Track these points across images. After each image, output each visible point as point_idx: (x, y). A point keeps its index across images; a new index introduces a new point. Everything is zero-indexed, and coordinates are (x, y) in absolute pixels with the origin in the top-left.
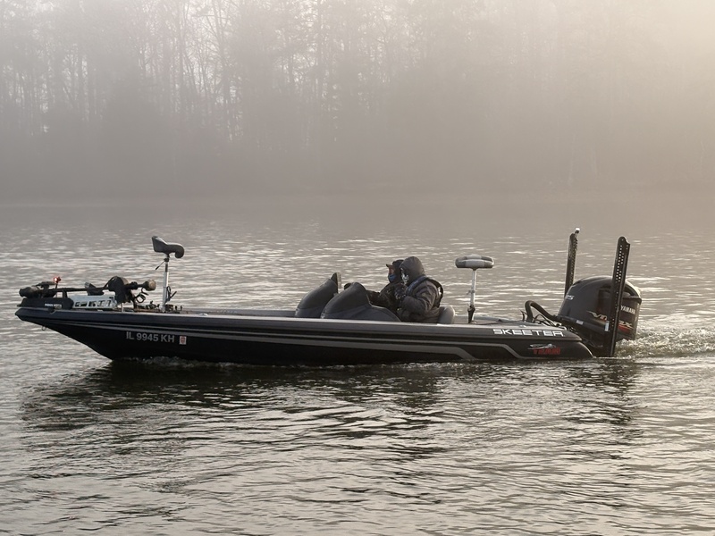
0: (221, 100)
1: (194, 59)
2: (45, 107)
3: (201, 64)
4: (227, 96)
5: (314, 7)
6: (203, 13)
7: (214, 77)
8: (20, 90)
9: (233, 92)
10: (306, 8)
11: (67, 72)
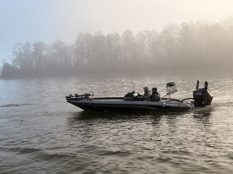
0: (150, 56)
1: (145, 50)
2: (123, 59)
3: (147, 51)
4: (151, 56)
5: (165, 41)
6: (147, 43)
7: (148, 53)
8: (119, 57)
9: (151, 55)
10: (163, 41)
11: (126, 53)
